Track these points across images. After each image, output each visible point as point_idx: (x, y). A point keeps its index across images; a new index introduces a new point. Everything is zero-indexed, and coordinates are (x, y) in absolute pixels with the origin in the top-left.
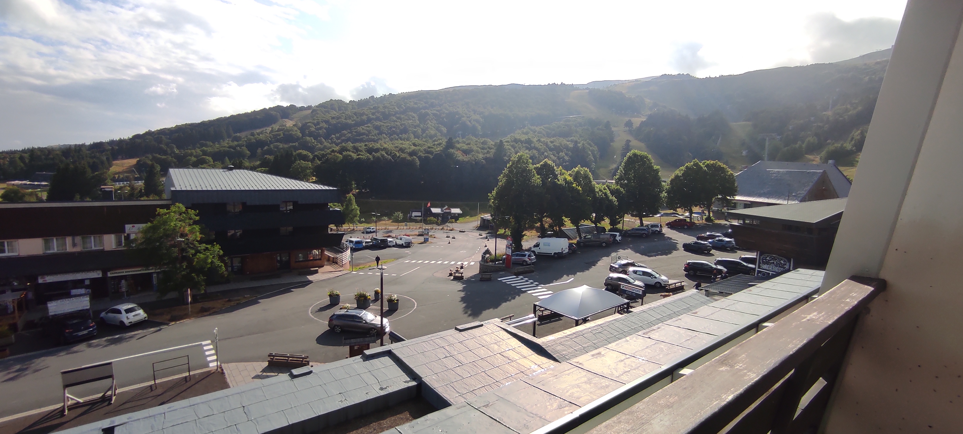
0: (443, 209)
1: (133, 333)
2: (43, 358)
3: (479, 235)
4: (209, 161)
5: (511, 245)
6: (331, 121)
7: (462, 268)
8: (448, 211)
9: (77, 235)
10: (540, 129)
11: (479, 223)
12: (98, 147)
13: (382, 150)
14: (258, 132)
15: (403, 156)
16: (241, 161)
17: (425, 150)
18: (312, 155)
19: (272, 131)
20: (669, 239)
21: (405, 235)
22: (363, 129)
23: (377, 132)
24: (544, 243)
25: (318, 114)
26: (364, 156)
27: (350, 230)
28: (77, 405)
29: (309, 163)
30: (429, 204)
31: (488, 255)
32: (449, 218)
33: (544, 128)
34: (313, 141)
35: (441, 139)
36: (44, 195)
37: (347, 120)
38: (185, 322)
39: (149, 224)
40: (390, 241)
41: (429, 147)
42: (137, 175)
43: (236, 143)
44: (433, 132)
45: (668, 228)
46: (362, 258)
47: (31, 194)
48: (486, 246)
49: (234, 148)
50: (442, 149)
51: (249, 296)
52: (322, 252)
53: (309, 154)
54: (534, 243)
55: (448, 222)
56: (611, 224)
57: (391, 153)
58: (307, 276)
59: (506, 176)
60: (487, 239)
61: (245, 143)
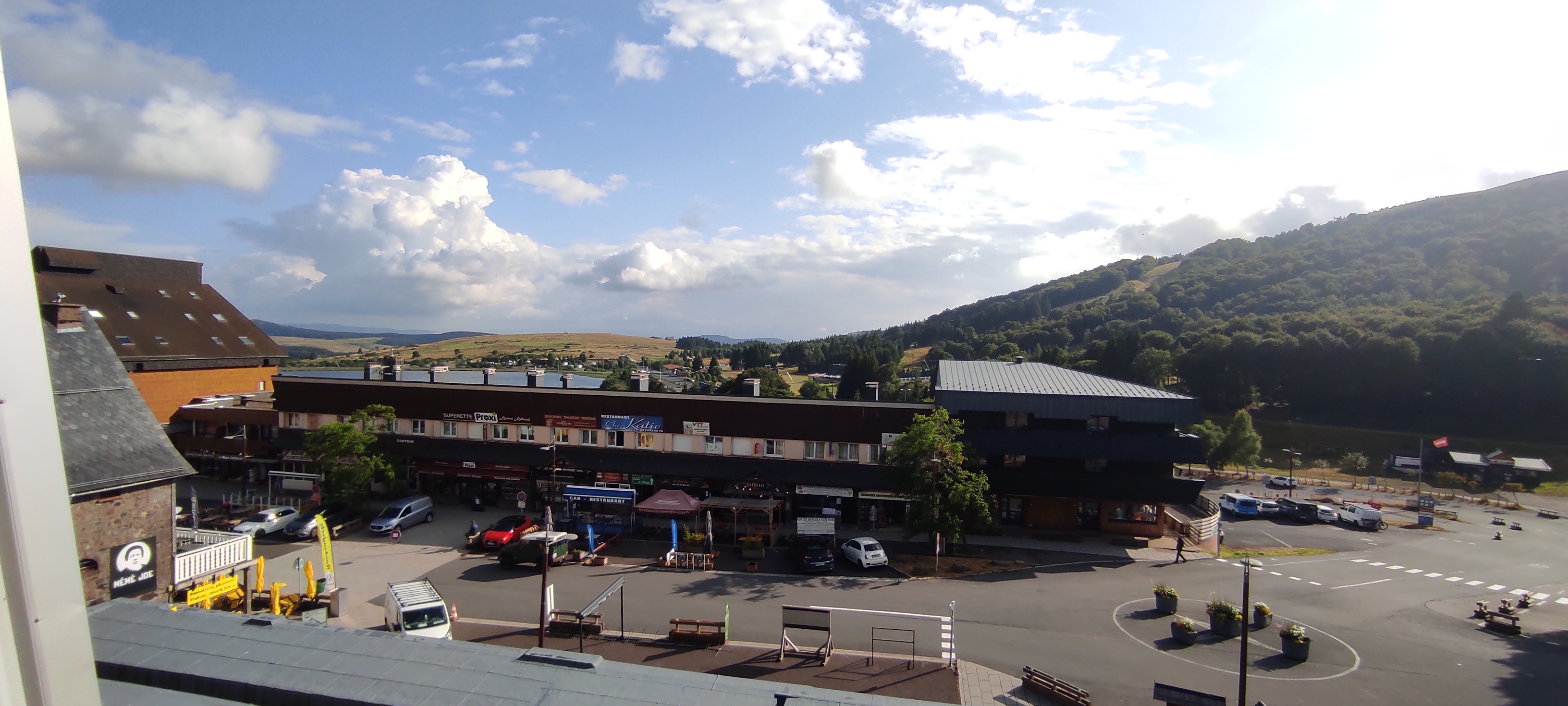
0: (1489, 456)
1: (869, 579)
2: (781, 584)
4: (1014, 349)
6: (1216, 277)
7: (1523, 604)
8: (1503, 462)
9: (834, 441)
12: (892, 332)
13: (1323, 326)
14: (1087, 303)
15: (1375, 337)
16: (1056, 349)
17: (1437, 323)
18: (1174, 338)
19: (1110, 301)
21: (1369, 503)
22: (1283, 288)
23: (1314, 291)
25: (1191, 267)
26: (1280, 337)
27: (1238, 477)
28: (791, 654)
29: (1167, 352)
30: (1446, 442)
32: (1508, 479)
34: (1180, 313)
35: (1489, 299)
36: (834, 391)
37: (1249, 273)
38: (930, 581)
39: (904, 434)
40: (1322, 510)
41: (1450, 317)
42: (927, 368)
43: (1053, 322)
44: (1465, 284)
46: (1251, 536)
47: (823, 389)
49: (1050, 329)
51: (1022, 562)
52: (1160, 510)
53: (1168, 337)
55: (1502, 487)
57: (1344, 331)
58: (1126, 550)
61: (1066, 322)
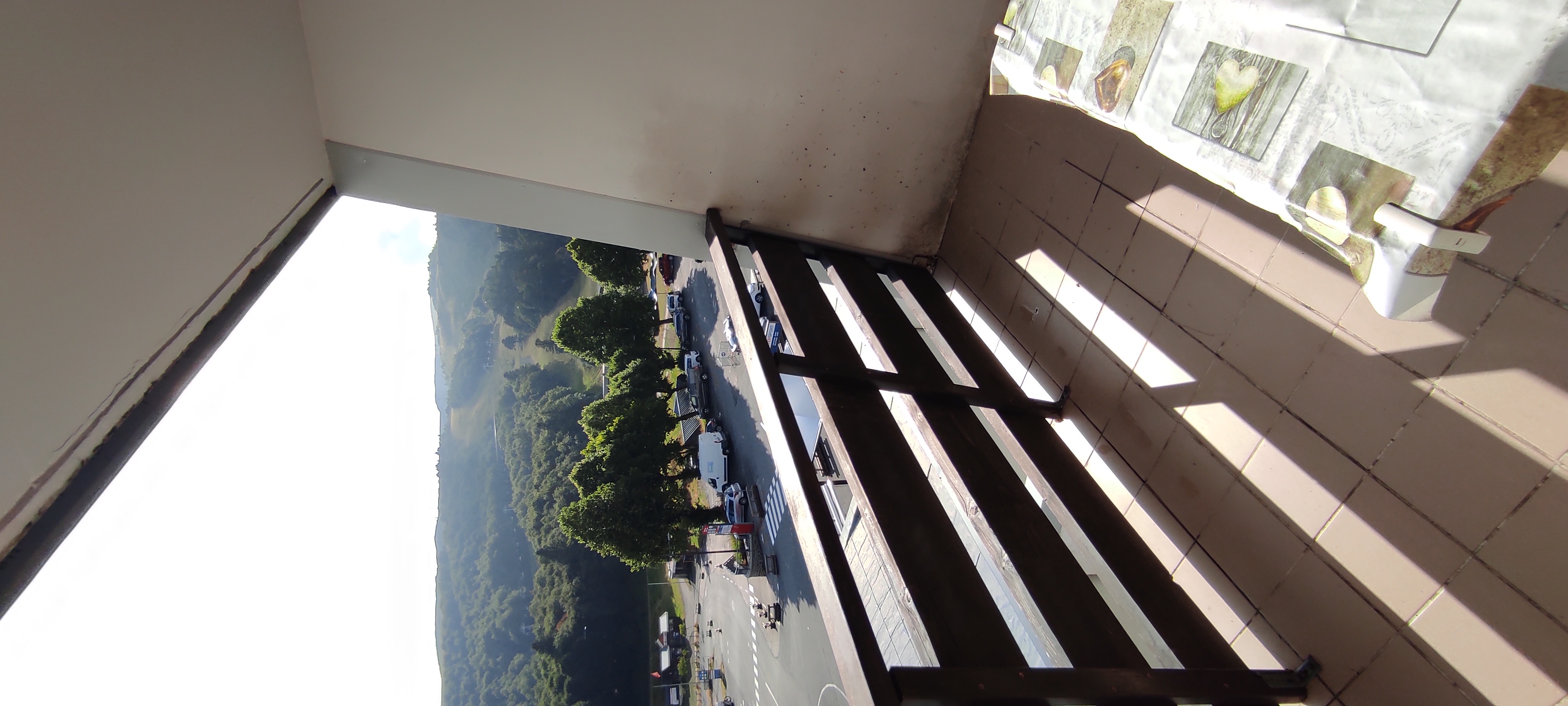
0: (662, 647)
3: (703, 578)
5: (715, 526)
7: (760, 607)
8: (665, 639)
10: (517, 486)
11: (682, 580)
17: (556, 693)
20: (691, 281)
24: (709, 472)
30: (656, 674)
31: (736, 563)
32: (677, 634)
33: (516, 479)
35: (536, 662)
41: (551, 685)
45: (673, 282)
48: (721, 566)
50: (553, 661)
54: (710, 487)
55: (684, 635)
56: (671, 367)
59: (599, 543)
60: (710, 564)
